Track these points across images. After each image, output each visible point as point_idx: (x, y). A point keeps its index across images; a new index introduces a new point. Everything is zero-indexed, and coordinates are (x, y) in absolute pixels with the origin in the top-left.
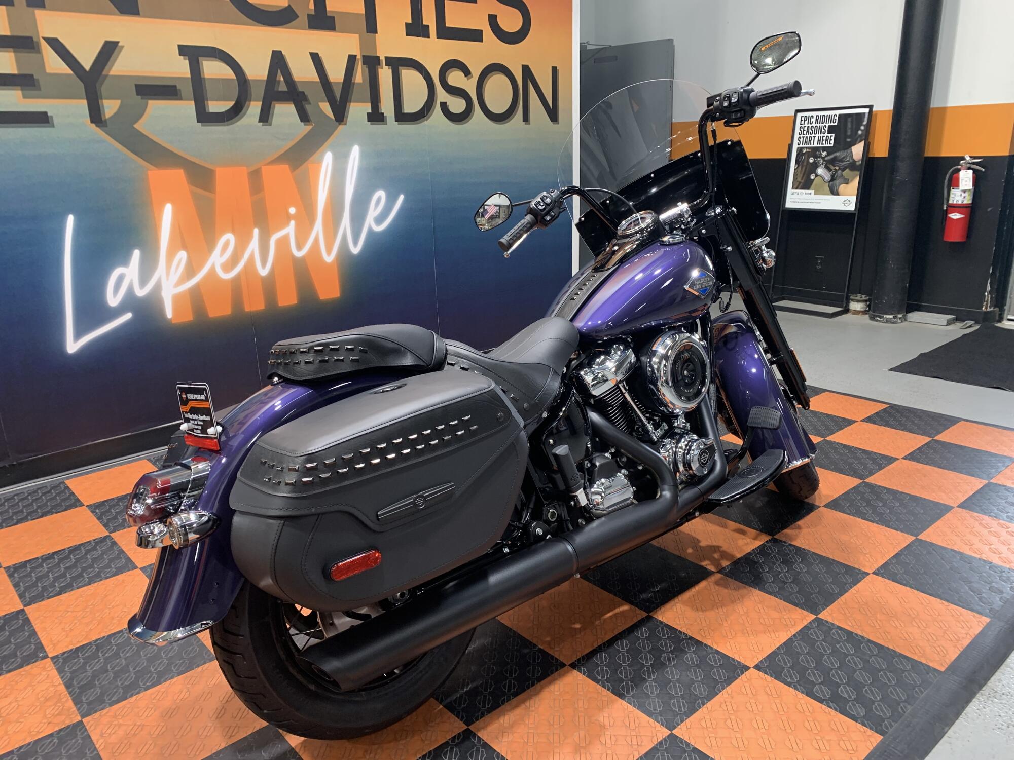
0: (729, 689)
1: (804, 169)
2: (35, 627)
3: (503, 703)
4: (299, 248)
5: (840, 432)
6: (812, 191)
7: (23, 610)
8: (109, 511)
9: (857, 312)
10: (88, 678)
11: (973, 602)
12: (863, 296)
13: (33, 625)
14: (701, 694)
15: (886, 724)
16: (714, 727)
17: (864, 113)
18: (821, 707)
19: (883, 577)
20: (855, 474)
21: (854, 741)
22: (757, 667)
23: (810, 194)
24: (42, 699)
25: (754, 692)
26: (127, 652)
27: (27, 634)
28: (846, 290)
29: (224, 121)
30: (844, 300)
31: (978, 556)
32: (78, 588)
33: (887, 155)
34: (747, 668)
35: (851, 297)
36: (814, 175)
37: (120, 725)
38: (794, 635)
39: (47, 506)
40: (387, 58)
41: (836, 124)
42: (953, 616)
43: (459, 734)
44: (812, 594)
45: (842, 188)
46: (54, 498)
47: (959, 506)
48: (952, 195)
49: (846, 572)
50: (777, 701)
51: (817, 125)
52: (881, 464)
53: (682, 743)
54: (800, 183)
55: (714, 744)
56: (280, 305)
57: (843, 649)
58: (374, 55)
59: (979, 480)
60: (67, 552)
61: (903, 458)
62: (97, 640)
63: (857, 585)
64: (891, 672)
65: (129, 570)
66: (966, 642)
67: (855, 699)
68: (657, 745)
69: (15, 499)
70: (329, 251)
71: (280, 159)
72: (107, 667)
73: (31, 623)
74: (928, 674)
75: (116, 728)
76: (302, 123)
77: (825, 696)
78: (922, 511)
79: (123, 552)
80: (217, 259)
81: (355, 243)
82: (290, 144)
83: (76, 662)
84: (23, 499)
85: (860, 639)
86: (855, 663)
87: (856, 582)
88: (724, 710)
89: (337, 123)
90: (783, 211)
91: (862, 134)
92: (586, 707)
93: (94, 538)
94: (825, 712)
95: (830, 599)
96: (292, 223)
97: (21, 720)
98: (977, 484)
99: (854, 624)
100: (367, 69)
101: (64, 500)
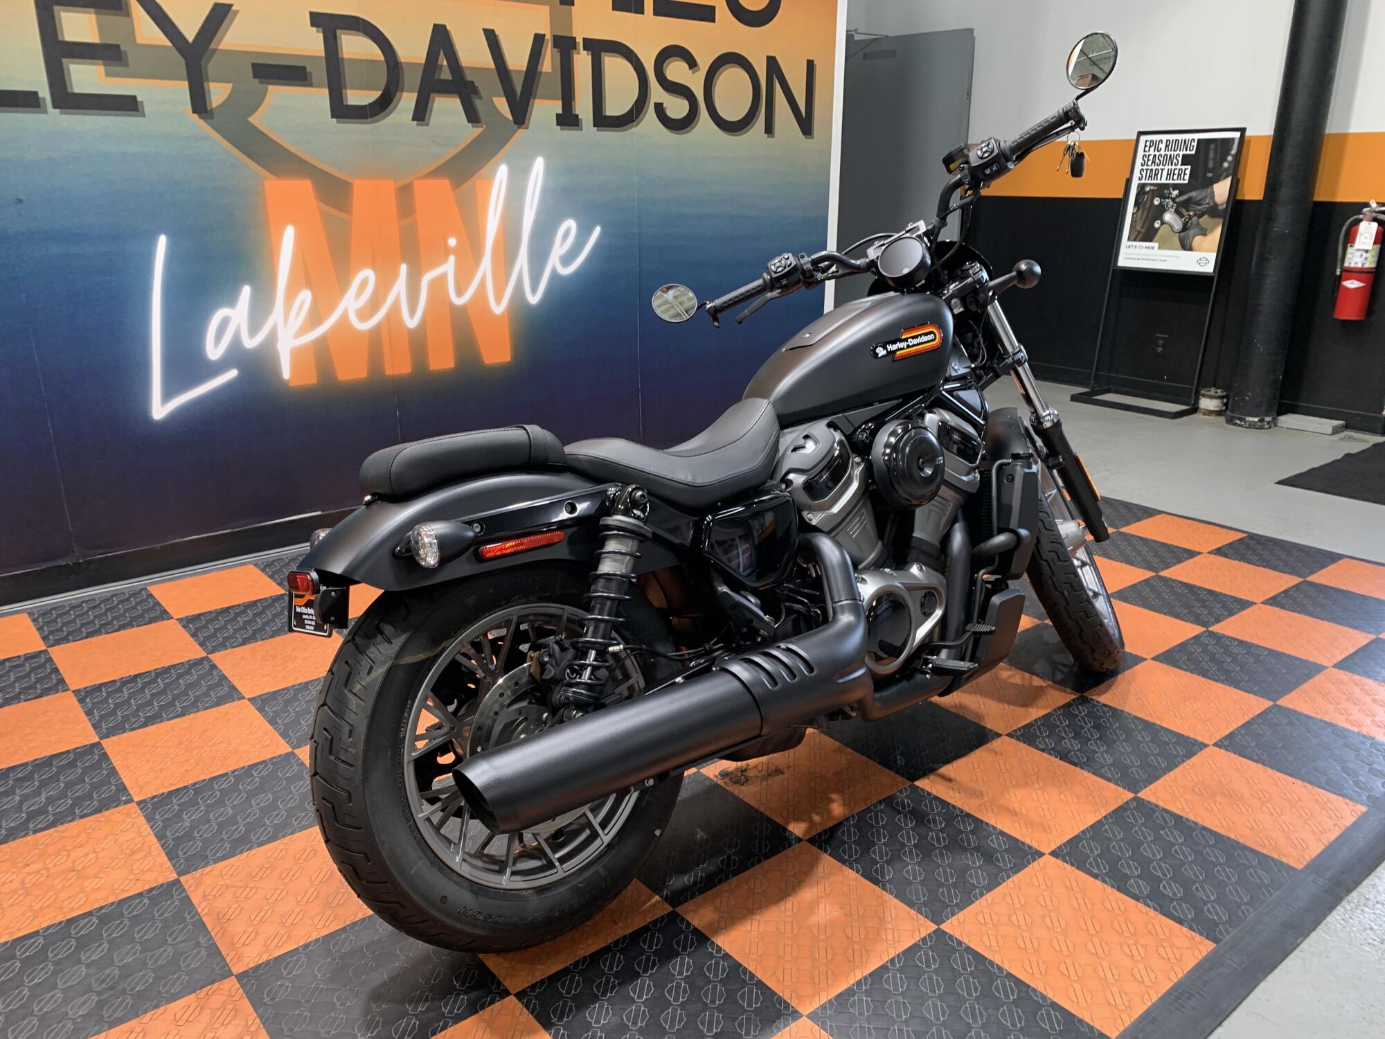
0: (1015, 878)
1: (1146, 212)
2: (115, 764)
3: (720, 882)
4: (460, 292)
5: (1180, 565)
6: (1155, 245)
7: (99, 743)
8: (206, 626)
9: (1210, 413)
10: (185, 828)
11: (1346, 786)
12: (1219, 391)
13: (113, 762)
14: (980, 883)
15: (1220, 930)
16: (995, 922)
17: (1233, 140)
18: (1137, 906)
19: (1227, 750)
20: (1198, 621)
21: (1178, 948)
22: (1054, 854)
23: (1153, 248)
24: (127, 851)
25: (1049, 884)
26: (234, 800)
27: (105, 772)
28: (1196, 382)
29: (366, 118)
30: (1193, 394)
31: (1356, 730)
32: (168, 720)
33: (1261, 198)
34: (1041, 854)
35: (1203, 392)
36: (1159, 221)
37: (227, 887)
38: (1105, 817)
39: (126, 617)
40: (584, 39)
41: (1193, 152)
42: (1317, 802)
43: (663, 917)
44: (1131, 767)
45: (1197, 240)
46: (134, 608)
47: (1335, 666)
48: (1348, 256)
49: (1177, 743)
50: (1079, 896)
51: (1167, 152)
52: (1233, 609)
53: (953, 942)
54: (1139, 232)
55: (994, 943)
56: (431, 369)
57: (1168, 836)
58: (569, 35)
59: (1364, 634)
60: (153, 674)
61: (1263, 603)
62: (195, 784)
63: (1194, 759)
64: (1231, 867)
65: (233, 701)
66: (1333, 836)
67: (1181, 899)
68: (919, 941)
69: (83, 607)
70: (498, 300)
71: (438, 172)
72: (209, 816)
73: (109, 759)
74: (1280, 872)
75: (223, 889)
76: (470, 124)
77: (1141, 892)
78: (1285, 671)
79: (226, 678)
80: (351, 303)
81: (534, 290)
82: (454, 152)
83: (170, 809)
84: (94, 607)
85: (1193, 825)
86: (1183, 853)
87: (1190, 754)
88: (1008, 904)
89: (516, 126)
90: (1114, 270)
91: (1228, 167)
92: (828, 892)
93: (187, 659)
94: (1141, 912)
95: (1153, 776)
96: (452, 259)
97: (100, 875)
98: (1361, 639)
99: (1185, 806)
100: (559, 55)
101: (145, 611)
